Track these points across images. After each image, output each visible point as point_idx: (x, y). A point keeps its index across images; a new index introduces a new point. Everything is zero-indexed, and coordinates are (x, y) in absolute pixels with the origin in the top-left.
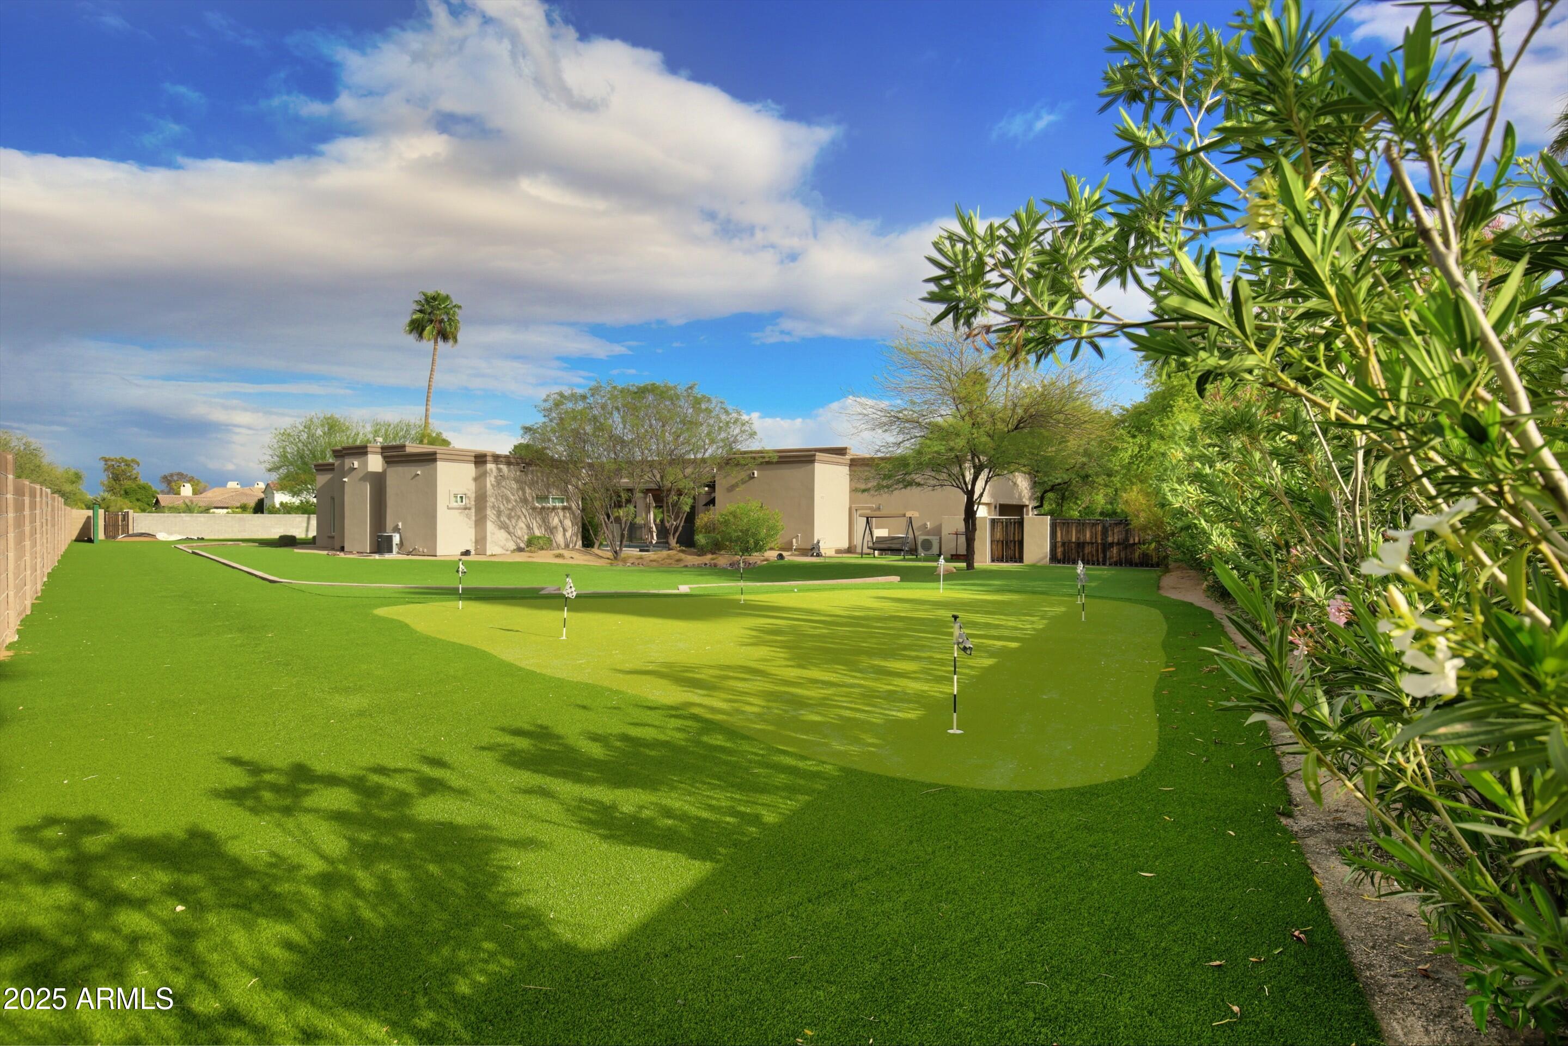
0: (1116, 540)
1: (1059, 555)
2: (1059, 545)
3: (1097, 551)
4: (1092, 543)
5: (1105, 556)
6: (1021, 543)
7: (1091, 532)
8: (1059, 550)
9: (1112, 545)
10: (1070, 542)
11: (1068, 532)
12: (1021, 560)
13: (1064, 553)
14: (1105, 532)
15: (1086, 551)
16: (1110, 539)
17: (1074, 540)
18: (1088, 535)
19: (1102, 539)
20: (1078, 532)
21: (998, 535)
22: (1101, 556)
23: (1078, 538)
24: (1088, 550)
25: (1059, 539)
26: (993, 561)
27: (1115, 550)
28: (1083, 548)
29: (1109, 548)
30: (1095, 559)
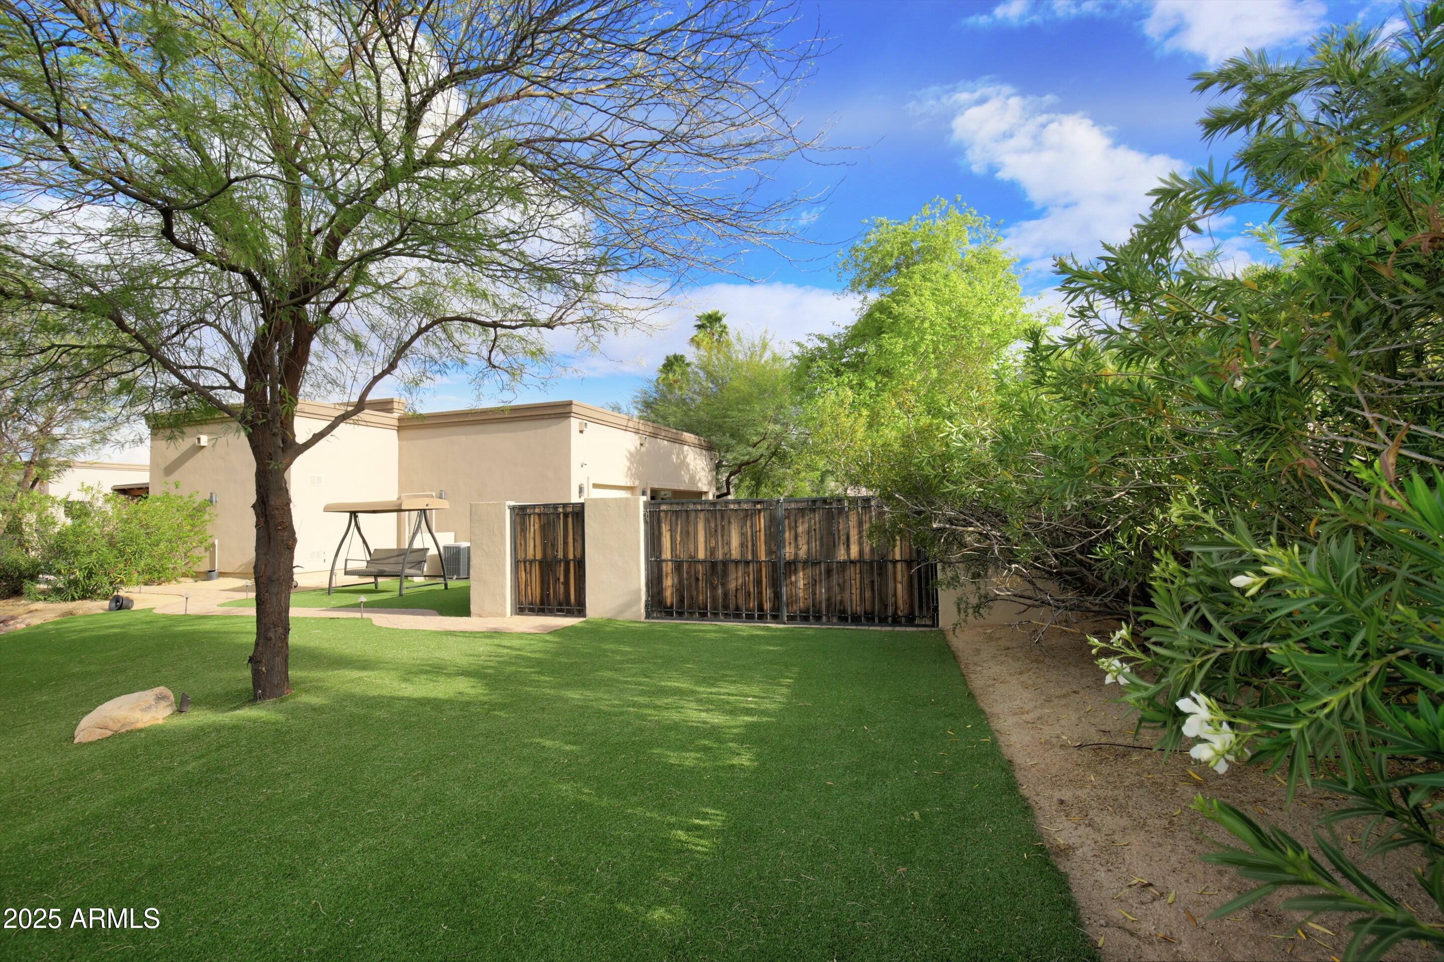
0: (802, 553)
1: (669, 595)
2: (668, 568)
3: (759, 582)
4: (747, 563)
5: (777, 596)
6: (580, 564)
7: (743, 535)
8: (669, 582)
9: (792, 566)
10: (693, 561)
11: (686, 534)
12: (579, 609)
13: (679, 589)
14: (775, 538)
15: (732, 586)
16: (788, 552)
17: (701, 555)
18: (735, 542)
19: (769, 552)
20: (711, 534)
21: (533, 549)
22: (767, 594)
23: (713, 551)
24: (736, 579)
25: (667, 554)
26: (520, 609)
27: (801, 580)
28: (725, 574)
29: (788, 575)
30: (753, 604)
